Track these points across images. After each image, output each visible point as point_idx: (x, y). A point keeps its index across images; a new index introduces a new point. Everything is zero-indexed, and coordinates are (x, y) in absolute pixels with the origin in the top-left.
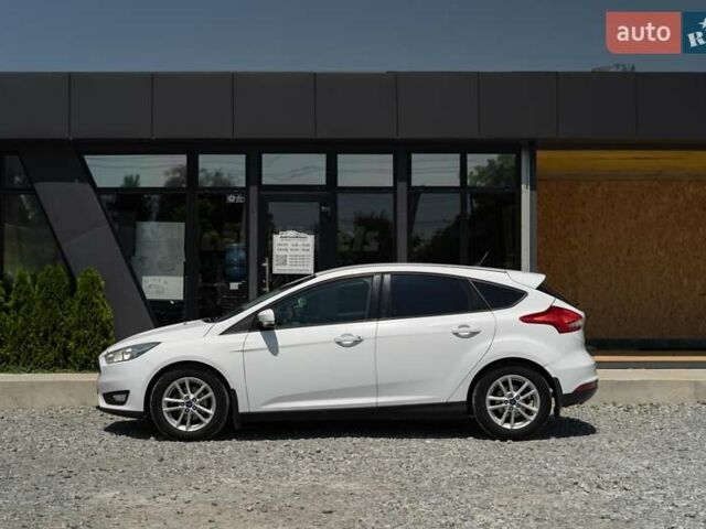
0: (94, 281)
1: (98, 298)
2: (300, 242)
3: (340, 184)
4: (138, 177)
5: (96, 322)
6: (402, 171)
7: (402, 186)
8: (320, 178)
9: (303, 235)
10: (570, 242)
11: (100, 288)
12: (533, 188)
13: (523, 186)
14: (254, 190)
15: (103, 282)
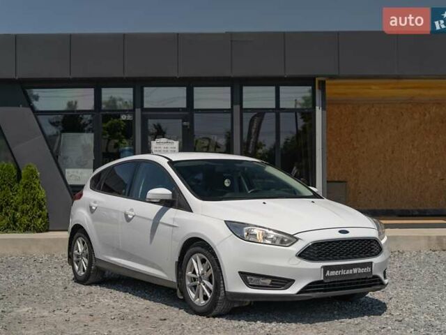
0: (33, 173)
1: (35, 183)
2: (169, 146)
3: (195, 107)
4: (76, 103)
5: (34, 200)
6: (237, 98)
7: (237, 108)
8: (182, 104)
9: (171, 141)
10: (353, 145)
11: (37, 177)
12: (324, 109)
13: (317, 108)
14: (138, 111)
15: (39, 173)
